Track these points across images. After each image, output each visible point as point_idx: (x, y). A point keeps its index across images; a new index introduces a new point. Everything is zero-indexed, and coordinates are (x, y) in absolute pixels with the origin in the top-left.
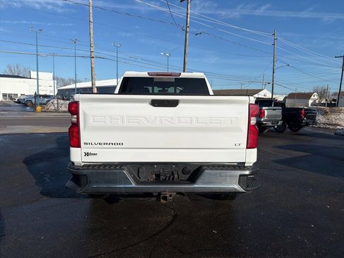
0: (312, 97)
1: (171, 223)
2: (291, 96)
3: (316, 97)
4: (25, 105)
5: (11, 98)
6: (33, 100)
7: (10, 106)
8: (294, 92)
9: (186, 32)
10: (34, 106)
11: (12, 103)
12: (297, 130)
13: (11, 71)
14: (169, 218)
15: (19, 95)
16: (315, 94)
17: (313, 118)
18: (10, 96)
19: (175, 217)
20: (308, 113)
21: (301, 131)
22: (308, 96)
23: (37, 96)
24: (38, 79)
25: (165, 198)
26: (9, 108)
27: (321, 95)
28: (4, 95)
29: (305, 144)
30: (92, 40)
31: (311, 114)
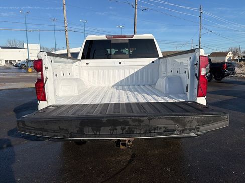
0: (228, 55)
1: (130, 162)
2: (213, 55)
3: (231, 55)
4: (21, 68)
5: (11, 64)
6: (26, 64)
7: (10, 69)
8: (215, 52)
9: (135, 9)
10: (26, 69)
11: (11, 67)
12: (221, 80)
13: (10, 44)
14: (128, 158)
15: (16, 61)
16: (230, 52)
17: (233, 70)
18: (10, 62)
19: (133, 156)
20: (229, 66)
21: (223, 80)
22: (225, 54)
23: (28, 61)
24: (28, 49)
25: (124, 145)
26: (9, 71)
27: (235, 54)
28: (6, 62)
29: (229, 89)
30: (65, 18)
31: (231, 67)
